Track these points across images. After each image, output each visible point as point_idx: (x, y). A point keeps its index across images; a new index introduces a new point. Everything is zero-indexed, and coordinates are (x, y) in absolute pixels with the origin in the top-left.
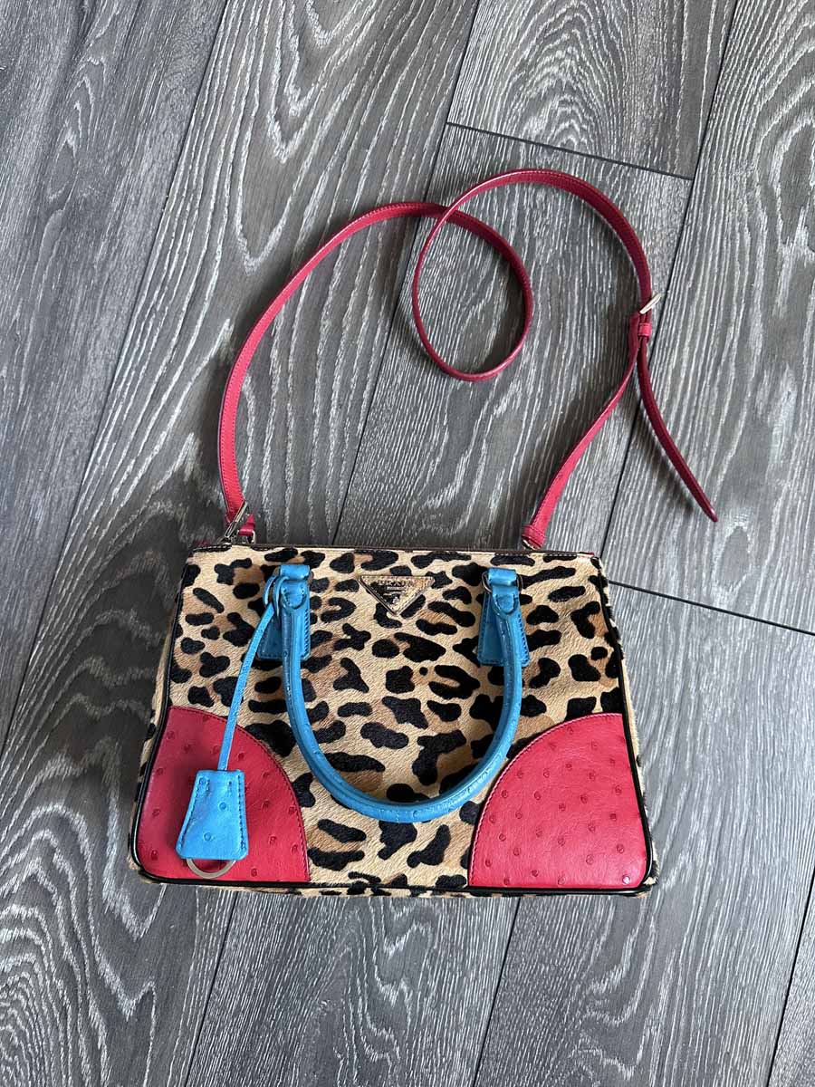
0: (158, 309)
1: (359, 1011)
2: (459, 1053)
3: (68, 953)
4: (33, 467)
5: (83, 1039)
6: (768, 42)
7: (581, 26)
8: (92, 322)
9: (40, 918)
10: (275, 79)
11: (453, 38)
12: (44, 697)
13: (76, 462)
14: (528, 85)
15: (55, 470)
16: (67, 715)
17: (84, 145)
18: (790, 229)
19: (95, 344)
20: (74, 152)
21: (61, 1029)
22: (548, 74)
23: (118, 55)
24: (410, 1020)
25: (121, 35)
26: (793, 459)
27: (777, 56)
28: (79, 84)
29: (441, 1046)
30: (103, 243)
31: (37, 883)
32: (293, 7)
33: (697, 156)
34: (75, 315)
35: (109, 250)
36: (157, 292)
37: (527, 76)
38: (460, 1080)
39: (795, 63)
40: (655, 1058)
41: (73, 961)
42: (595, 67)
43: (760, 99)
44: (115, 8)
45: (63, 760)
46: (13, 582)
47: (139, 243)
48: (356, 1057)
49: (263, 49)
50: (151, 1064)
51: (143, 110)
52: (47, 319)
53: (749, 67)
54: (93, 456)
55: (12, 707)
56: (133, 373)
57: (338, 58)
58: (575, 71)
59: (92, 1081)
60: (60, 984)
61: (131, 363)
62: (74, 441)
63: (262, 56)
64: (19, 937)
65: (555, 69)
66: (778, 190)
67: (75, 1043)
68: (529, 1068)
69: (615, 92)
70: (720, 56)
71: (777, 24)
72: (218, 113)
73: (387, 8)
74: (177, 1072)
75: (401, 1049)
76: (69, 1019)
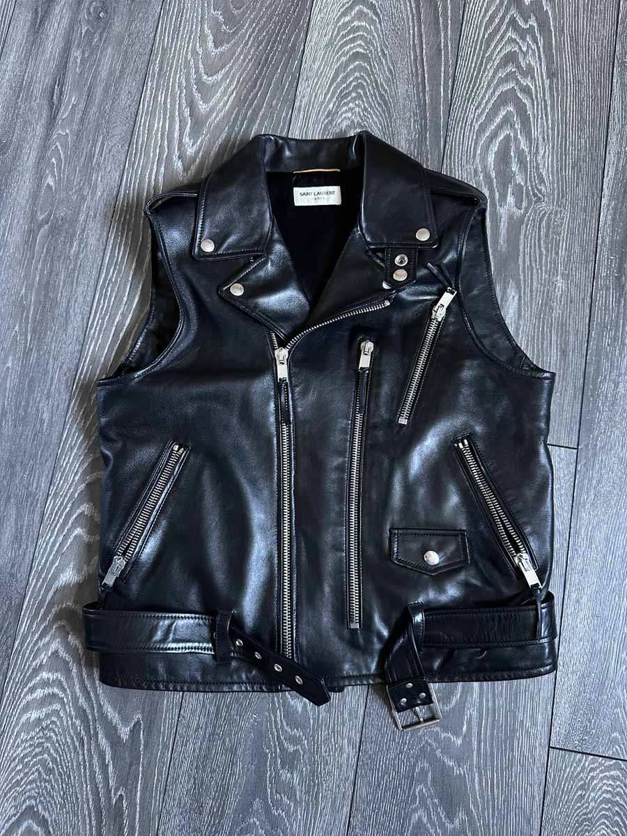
0: (113, 280)
1: (278, 719)
2: (346, 740)
3: (82, 701)
4: (39, 386)
5: (95, 758)
6: (478, 89)
7: (363, 88)
8: (71, 292)
9: (62, 679)
10: (176, 135)
11: (285, 101)
12: (55, 533)
13: (67, 380)
14: (334, 125)
15: (54, 387)
16: (72, 542)
17: (59, 185)
18: (503, 197)
19: (74, 305)
20: (54, 190)
21: (80, 752)
22: (345, 118)
23: (77, 128)
24: (312, 721)
25: (78, 116)
26: (520, 336)
27: (484, 95)
28: (53, 148)
29: (334, 737)
30: (75, 243)
31: (58, 656)
32: (185, 91)
33: (441, 159)
34: (61, 289)
35: (80, 246)
36: (112, 270)
37: (333, 120)
38: (349, 758)
39: (495, 99)
40: (475, 730)
41: (85, 706)
42: (374, 112)
43: (477, 121)
44: (73, 99)
45: (71, 573)
46: (31, 461)
47: (99, 240)
48: (278, 750)
49: (168, 117)
50: (142, 771)
51: (95, 160)
52: (43, 293)
53: (468, 102)
54: (78, 375)
55: (35, 541)
56: (100, 321)
57: (215, 119)
58: (362, 114)
59: (103, 787)
60: (78, 722)
61: (98, 315)
62: (64, 366)
63: (168, 121)
64: (49, 694)
65: (350, 115)
66: (493, 175)
67: (90, 761)
68: (393, 745)
69: (388, 125)
70: (450, 98)
71: (482, 77)
72: (143, 157)
73: (243, 87)
74: (160, 774)
75: (308, 742)
76: (86, 746)
